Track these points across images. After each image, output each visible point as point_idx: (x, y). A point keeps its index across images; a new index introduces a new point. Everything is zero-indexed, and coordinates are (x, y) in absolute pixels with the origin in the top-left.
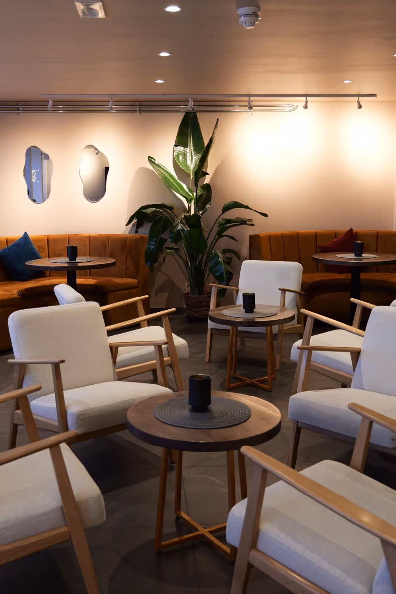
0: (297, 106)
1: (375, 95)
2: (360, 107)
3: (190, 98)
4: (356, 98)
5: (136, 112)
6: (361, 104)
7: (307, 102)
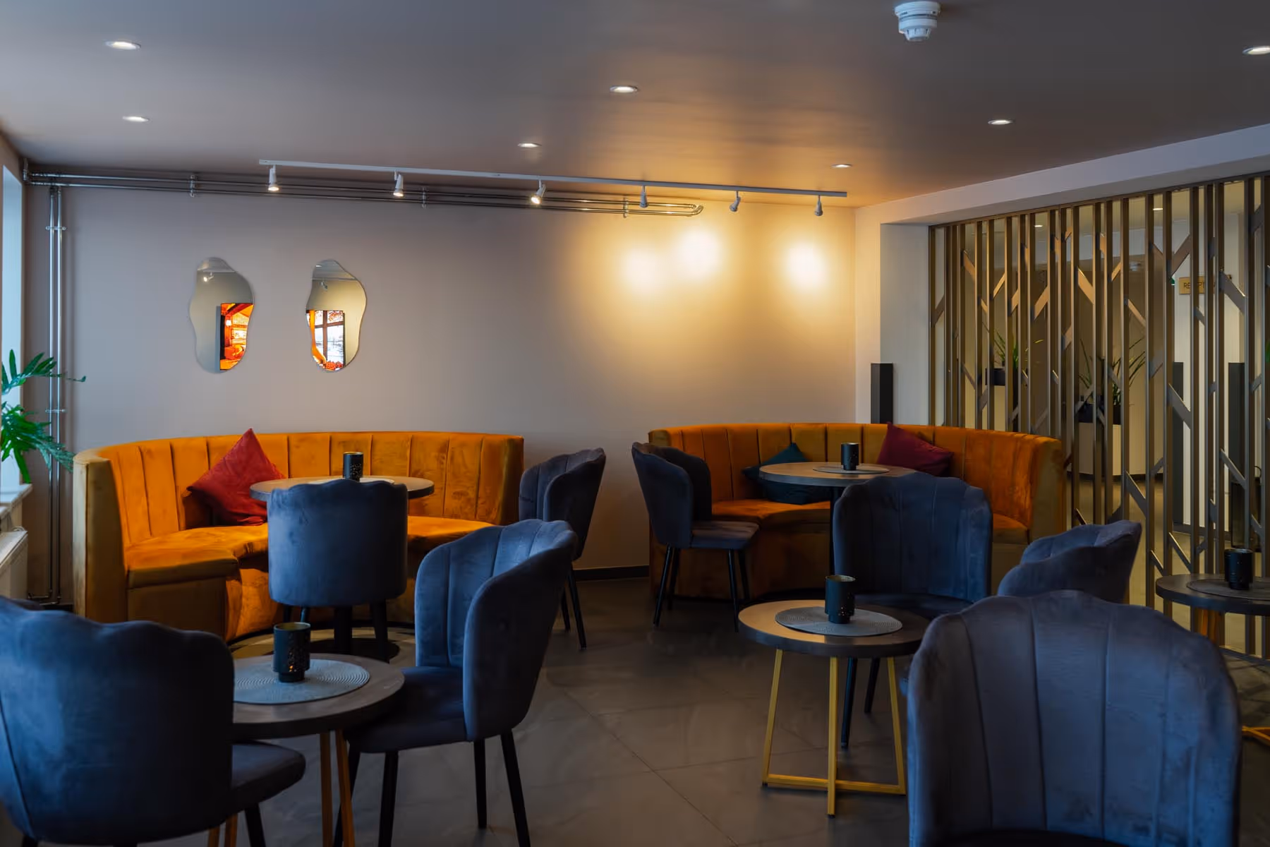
0: (701, 208)
1: (843, 194)
2: (820, 213)
3: (543, 182)
4: (814, 198)
5: (422, 203)
6: (823, 209)
7: (739, 199)
